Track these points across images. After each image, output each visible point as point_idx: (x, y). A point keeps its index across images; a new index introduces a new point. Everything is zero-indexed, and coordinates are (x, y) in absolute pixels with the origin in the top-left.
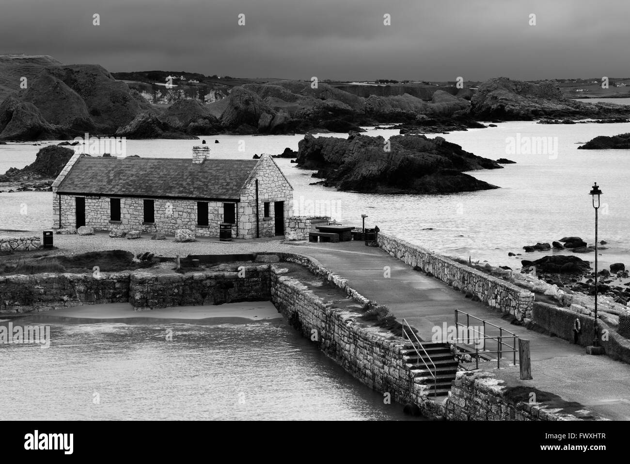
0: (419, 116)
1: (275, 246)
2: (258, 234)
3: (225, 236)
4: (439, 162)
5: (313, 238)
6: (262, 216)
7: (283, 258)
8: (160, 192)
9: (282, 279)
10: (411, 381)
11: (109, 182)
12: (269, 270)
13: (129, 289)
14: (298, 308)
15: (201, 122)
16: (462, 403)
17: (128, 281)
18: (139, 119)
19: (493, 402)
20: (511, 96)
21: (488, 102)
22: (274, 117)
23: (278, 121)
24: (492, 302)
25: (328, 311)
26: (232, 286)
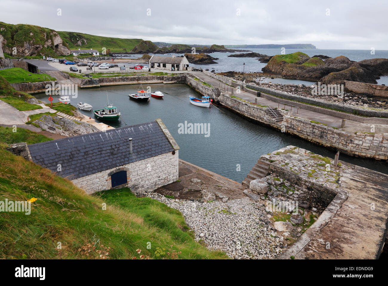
0: (202, 51)
1: (186, 72)
2: (183, 70)
3: (178, 70)
4: (208, 58)
5: (192, 71)
6: (184, 67)
7: (188, 74)
8: (167, 62)
9: (188, 77)
10: (212, 94)
11: (158, 60)
12: (186, 76)
13: (163, 78)
14: (191, 82)
15: (167, 51)
16: (222, 98)
17: (163, 77)
18: (157, 50)
19: (228, 98)
20: (216, 47)
21: (213, 48)
22: (179, 50)
23: (180, 51)
24: (224, 82)
25: (197, 83)
26: (180, 78)
